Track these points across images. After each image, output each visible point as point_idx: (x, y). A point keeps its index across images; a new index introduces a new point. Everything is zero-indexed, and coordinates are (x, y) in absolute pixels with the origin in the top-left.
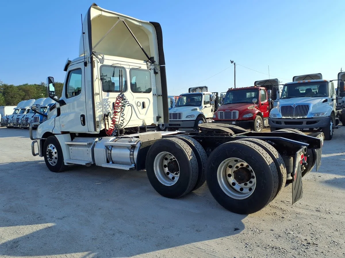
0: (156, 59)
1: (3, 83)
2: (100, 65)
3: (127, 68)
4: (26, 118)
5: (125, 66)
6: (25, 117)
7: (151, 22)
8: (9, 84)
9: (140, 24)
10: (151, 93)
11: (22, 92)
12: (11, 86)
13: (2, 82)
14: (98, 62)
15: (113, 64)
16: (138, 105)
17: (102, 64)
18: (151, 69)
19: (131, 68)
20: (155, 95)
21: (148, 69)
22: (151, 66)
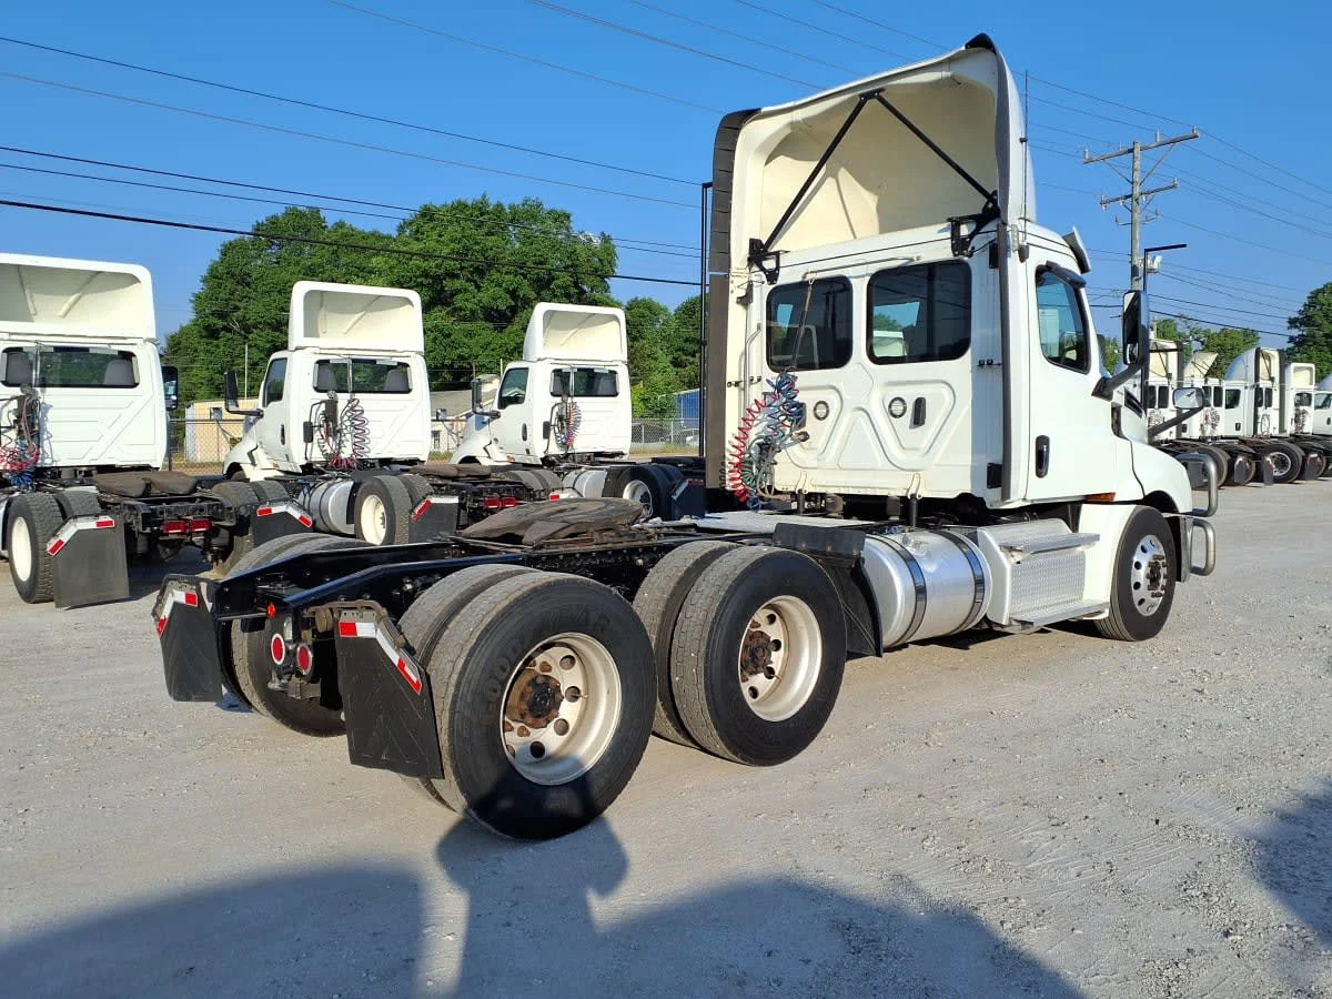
2: (768, 289)
3: (855, 277)
5: (845, 273)
7: (971, 44)
14: (763, 283)
16: (894, 412)
17: (773, 286)
18: (973, 248)
19: (873, 272)
20: (990, 363)
21: (955, 255)
22: (977, 237)
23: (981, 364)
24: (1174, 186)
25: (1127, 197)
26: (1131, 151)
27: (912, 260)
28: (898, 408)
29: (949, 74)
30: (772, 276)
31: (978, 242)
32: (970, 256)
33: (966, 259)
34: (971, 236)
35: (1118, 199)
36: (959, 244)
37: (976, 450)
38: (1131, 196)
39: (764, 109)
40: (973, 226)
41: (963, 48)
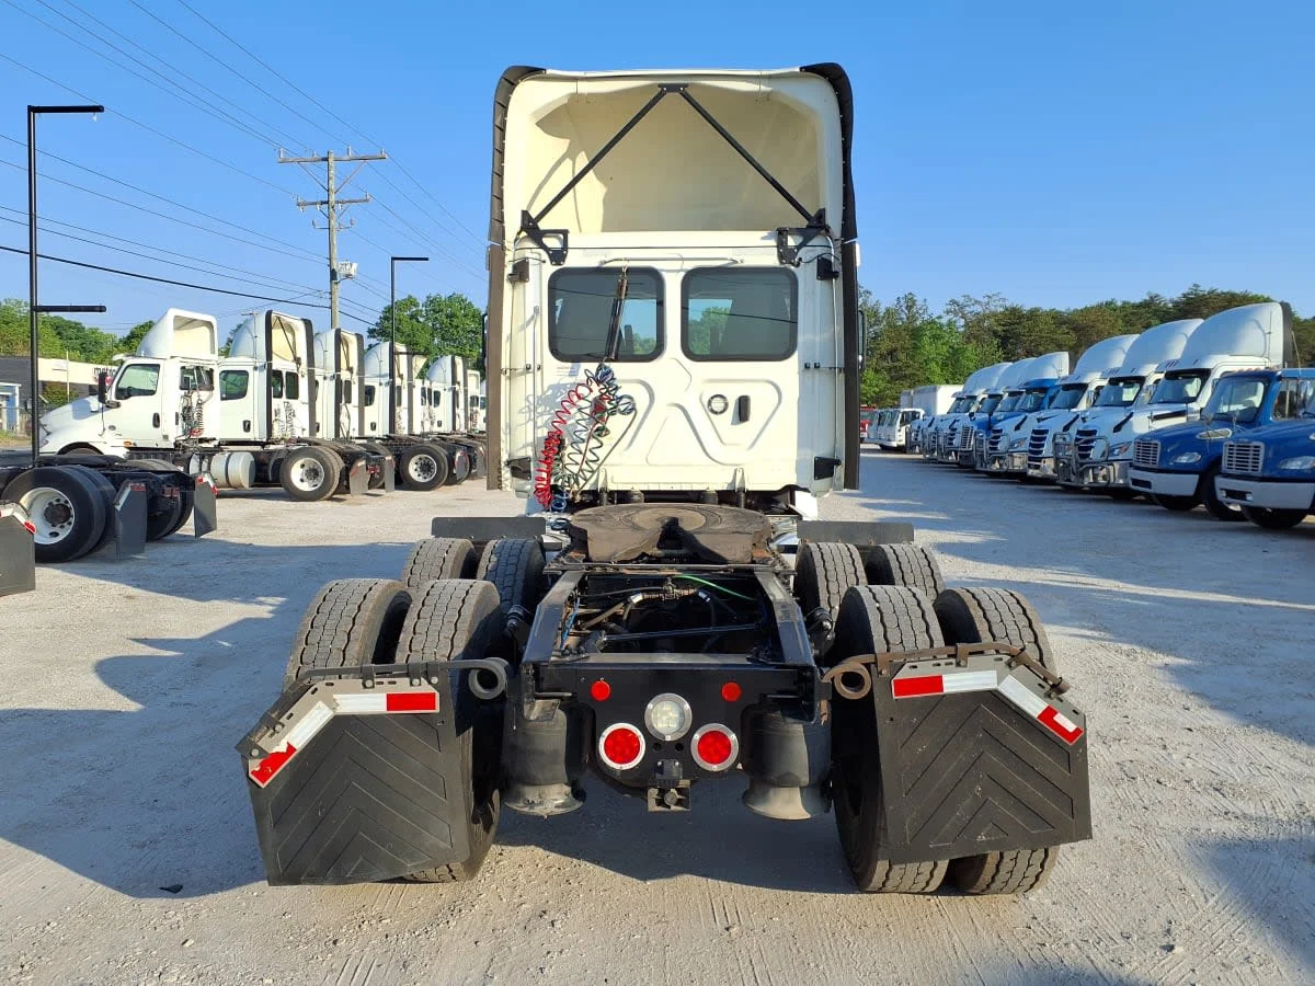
0: (834, 220)
1: (1008, 304)
2: (550, 269)
3: (668, 271)
4: (1079, 432)
5: (656, 265)
6: (1073, 431)
7: (808, 69)
8: (1027, 305)
9: (763, 88)
10: (793, 362)
11: (1068, 333)
12: (1034, 314)
13: (1004, 300)
14: (544, 262)
15: (606, 262)
16: (715, 409)
17: (559, 267)
18: (800, 259)
19: (690, 268)
20: (817, 367)
21: (782, 263)
22: (804, 249)
23: (807, 367)
24: (367, 200)
25: (322, 203)
26: (326, 159)
27: (735, 262)
28: (718, 405)
29: (769, 89)
30: (557, 256)
31: (804, 253)
32: (798, 265)
33: (793, 268)
34: (799, 247)
35: (315, 204)
36: (785, 254)
37: (801, 445)
38: (328, 202)
39: (549, 72)
40: (800, 240)
41: (798, 70)
